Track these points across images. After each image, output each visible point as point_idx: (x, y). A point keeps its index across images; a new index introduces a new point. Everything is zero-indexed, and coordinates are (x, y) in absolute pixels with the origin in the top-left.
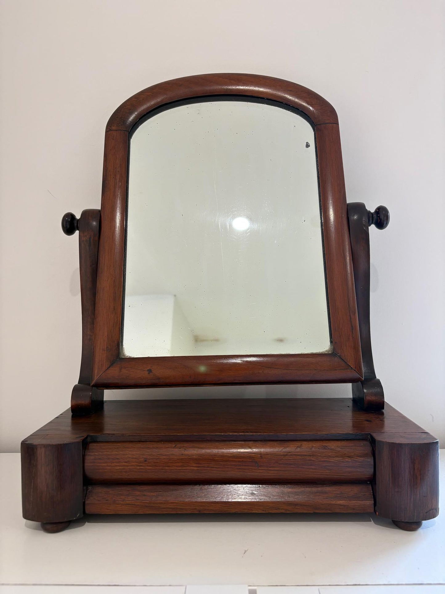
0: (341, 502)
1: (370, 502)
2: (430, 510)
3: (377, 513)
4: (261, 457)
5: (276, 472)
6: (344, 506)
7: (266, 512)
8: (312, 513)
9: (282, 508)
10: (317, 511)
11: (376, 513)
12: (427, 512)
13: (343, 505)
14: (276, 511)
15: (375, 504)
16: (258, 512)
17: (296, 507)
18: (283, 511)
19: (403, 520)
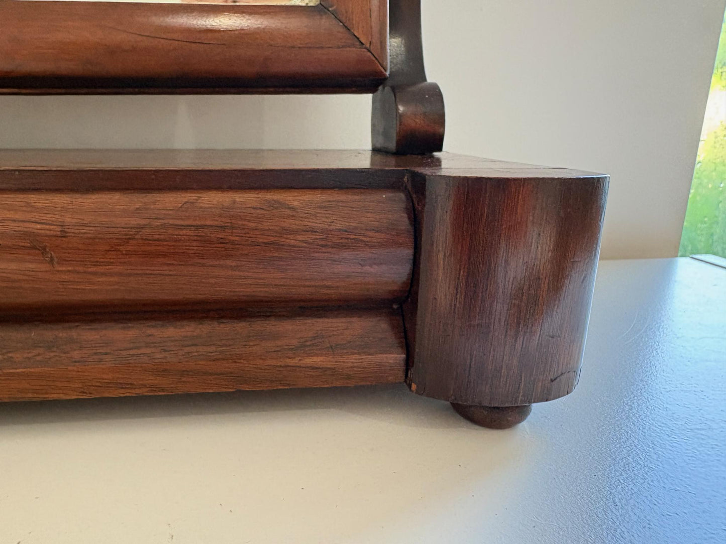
0: (315, 359)
1: (396, 358)
2: (562, 374)
3: (414, 387)
4: (61, 231)
5: (116, 279)
6: (325, 370)
7: (93, 396)
8: (232, 392)
9: (142, 385)
10: (246, 388)
11: (410, 386)
12: (555, 379)
13: (319, 368)
14: (122, 391)
15: (409, 363)
16: (68, 398)
17: (184, 379)
18: (144, 392)
19: (486, 403)
